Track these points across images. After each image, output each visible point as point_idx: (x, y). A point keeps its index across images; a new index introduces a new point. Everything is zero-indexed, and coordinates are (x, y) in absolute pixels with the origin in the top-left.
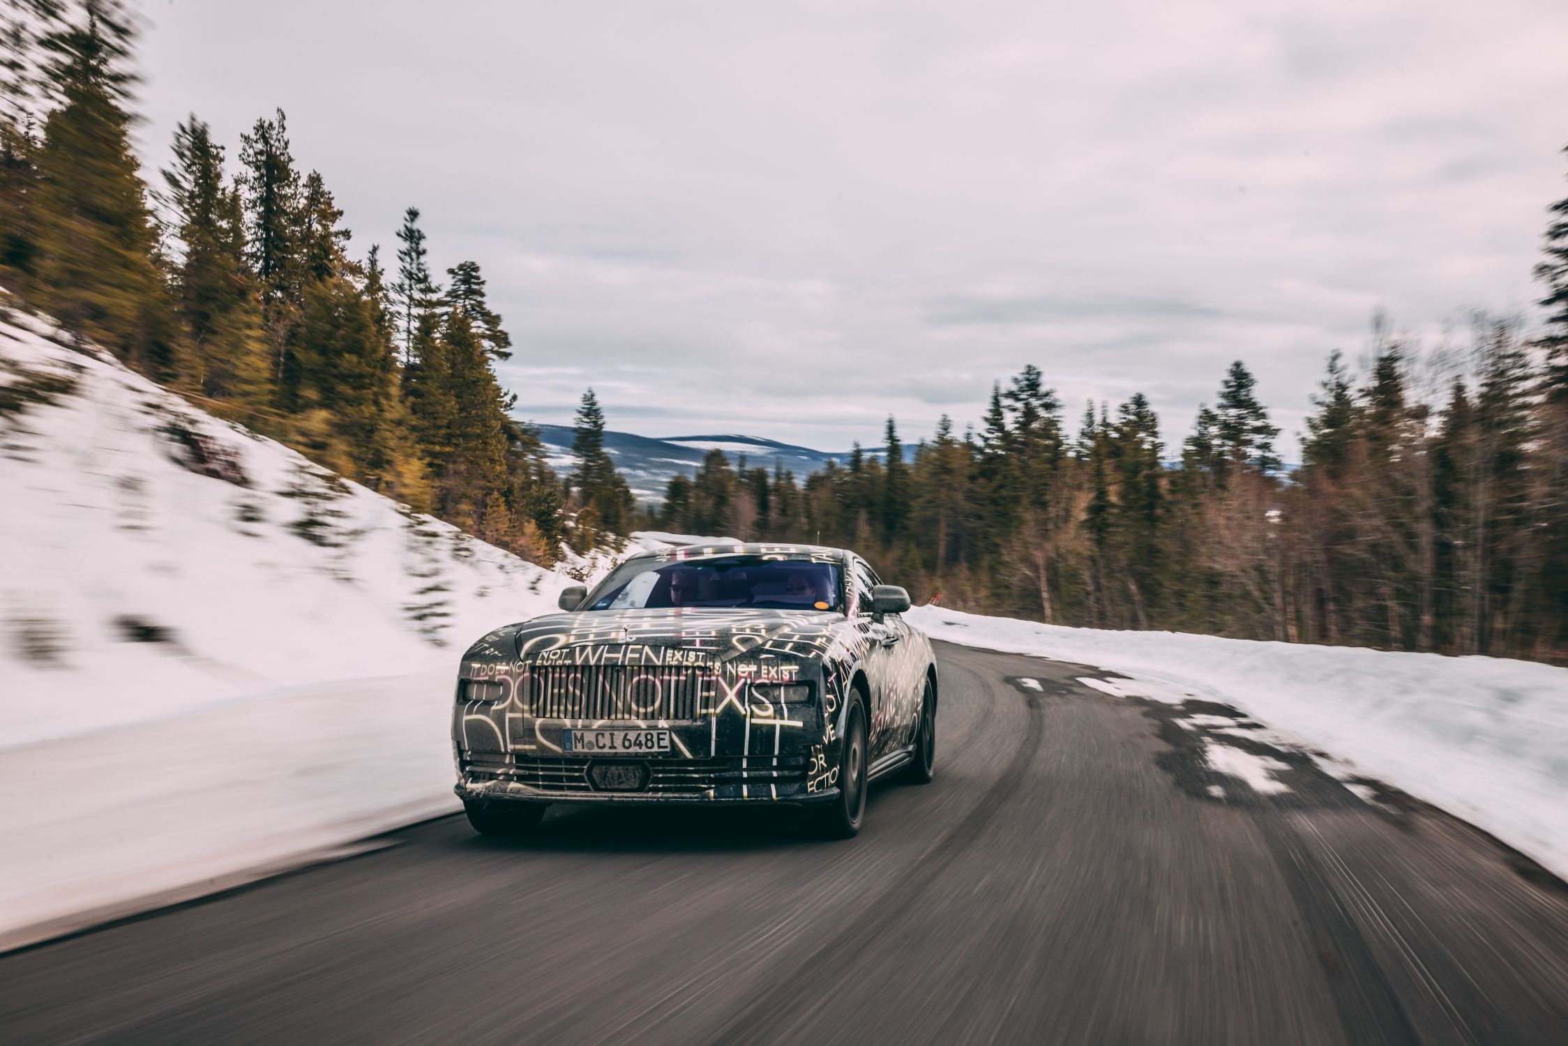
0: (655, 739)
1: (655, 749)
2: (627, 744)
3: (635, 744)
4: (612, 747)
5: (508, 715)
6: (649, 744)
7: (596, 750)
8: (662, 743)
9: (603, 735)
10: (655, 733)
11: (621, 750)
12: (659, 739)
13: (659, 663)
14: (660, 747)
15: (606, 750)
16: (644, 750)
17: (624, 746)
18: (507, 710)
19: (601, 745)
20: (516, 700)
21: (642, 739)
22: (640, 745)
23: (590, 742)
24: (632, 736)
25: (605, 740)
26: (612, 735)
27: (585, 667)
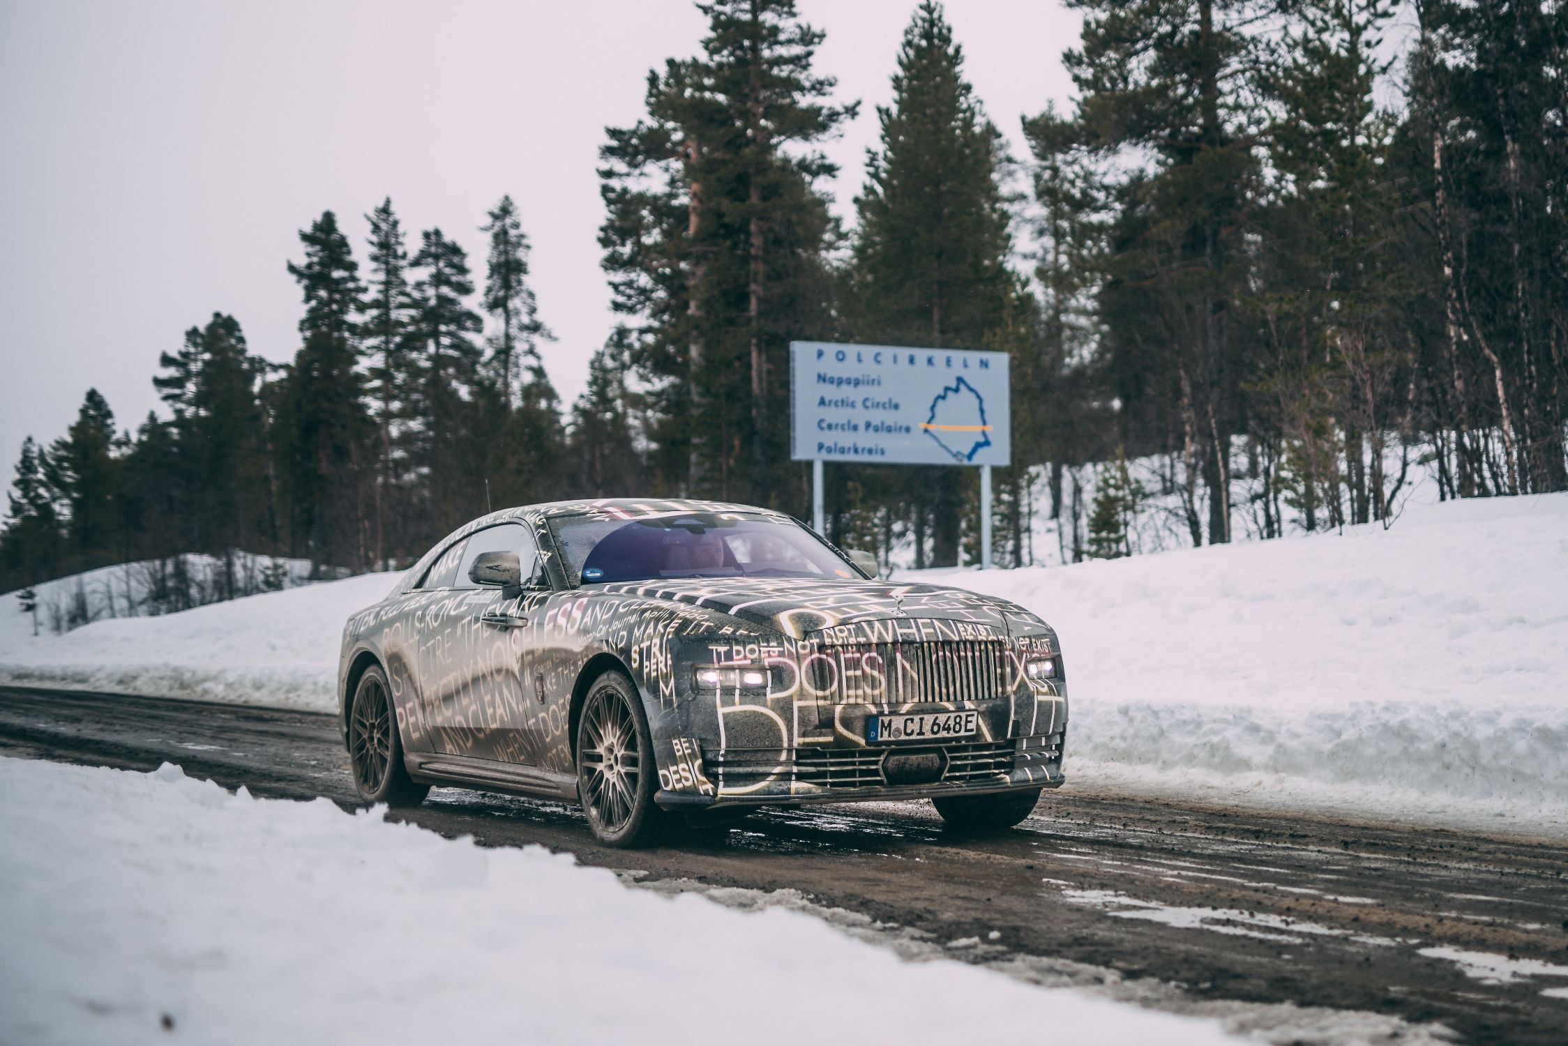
0: (963, 723)
1: (962, 733)
2: (936, 728)
3: (944, 729)
4: (921, 733)
5: (796, 704)
6: (957, 727)
7: (903, 737)
8: (970, 726)
9: (912, 720)
10: (963, 715)
11: (928, 735)
12: (967, 722)
13: (957, 638)
14: (966, 730)
15: (914, 737)
16: (952, 734)
17: (933, 732)
18: (795, 699)
19: (909, 731)
20: (806, 686)
21: (951, 722)
22: (948, 729)
23: (897, 730)
24: (942, 718)
25: (915, 726)
26: (922, 719)
27: (881, 645)
